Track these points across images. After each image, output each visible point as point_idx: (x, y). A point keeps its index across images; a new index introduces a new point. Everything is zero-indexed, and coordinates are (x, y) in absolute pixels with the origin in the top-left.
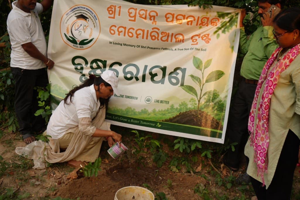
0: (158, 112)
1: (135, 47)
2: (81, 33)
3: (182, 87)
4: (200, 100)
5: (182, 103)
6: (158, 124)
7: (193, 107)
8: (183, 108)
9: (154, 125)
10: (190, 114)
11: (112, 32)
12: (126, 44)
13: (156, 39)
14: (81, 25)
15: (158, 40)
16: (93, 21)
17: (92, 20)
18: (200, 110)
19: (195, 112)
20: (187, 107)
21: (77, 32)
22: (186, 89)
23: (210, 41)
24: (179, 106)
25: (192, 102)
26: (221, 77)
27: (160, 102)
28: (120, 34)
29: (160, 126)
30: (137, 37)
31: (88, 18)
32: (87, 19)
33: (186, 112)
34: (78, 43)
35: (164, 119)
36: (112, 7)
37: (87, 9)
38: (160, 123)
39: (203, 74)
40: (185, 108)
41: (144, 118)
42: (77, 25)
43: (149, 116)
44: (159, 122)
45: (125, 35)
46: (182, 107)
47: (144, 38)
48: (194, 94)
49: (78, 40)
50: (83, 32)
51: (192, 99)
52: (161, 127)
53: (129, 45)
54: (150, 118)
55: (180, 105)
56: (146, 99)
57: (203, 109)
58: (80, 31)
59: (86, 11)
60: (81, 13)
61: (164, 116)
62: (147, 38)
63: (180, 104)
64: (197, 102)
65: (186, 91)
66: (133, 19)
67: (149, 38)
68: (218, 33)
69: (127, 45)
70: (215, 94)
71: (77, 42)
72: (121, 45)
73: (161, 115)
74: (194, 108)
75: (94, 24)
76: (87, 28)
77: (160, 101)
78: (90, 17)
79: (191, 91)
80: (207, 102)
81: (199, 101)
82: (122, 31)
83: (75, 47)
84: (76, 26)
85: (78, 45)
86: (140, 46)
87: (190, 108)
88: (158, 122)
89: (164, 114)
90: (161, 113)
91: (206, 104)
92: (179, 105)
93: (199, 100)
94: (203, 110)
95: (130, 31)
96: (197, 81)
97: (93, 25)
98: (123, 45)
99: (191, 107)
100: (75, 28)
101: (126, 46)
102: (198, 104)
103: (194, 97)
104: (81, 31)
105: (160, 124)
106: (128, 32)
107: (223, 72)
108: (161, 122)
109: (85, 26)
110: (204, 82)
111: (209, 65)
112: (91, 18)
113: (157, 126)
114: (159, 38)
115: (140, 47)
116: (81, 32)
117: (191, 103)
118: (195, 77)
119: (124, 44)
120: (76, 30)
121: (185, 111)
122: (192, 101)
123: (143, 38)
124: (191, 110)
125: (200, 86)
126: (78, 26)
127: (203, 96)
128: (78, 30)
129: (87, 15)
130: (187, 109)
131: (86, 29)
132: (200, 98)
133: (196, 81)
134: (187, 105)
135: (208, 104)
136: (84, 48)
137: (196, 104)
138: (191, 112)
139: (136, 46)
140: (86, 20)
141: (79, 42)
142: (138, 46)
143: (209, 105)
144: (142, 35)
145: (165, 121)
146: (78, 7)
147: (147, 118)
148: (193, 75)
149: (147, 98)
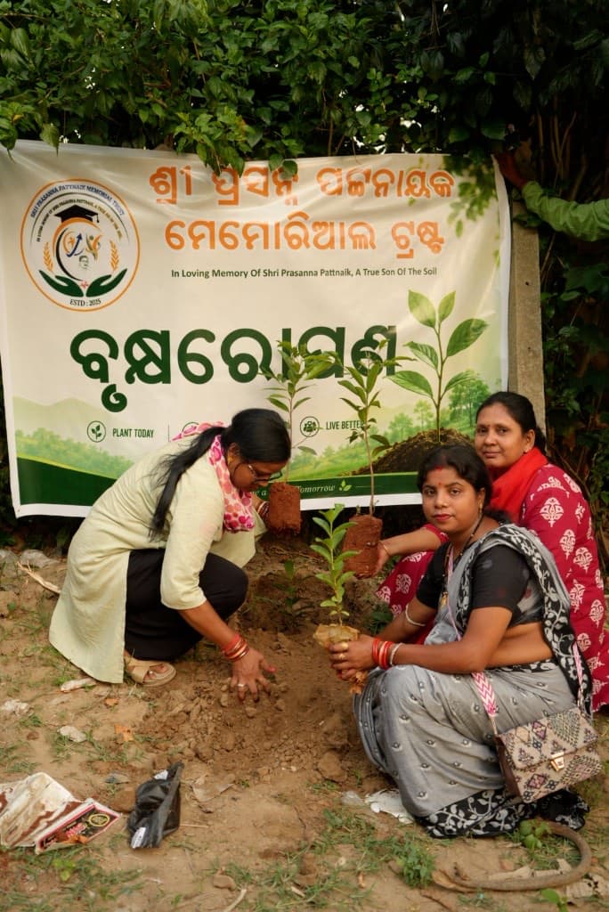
0: (338, 453)
1: (246, 275)
2: (87, 261)
3: (391, 377)
4: (439, 402)
5: (396, 418)
6: (343, 484)
7: (425, 424)
8: (402, 430)
9: (332, 489)
10: (421, 442)
11: (175, 241)
12: (219, 271)
13: (303, 245)
14: (80, 237)
15: (308, 246)
16: (112, 220)
17: (108, 216)
18: (442, 429)
19: (432, 435)
20: (410, 426)
21: (75, 259)
22: (403, 381)
23: (442, 245)
24: (390, 428)
25: (422, 410)
26: (479, 335)
27: (340, 427)
28: (200, 243)
29: (349, 487)
30: (250, 246)
31: (94, 214)
32: (94, 218)
33: (410, 440)
34: (84, 291)
35: (357, 469)
36: (163, 173)
37: (89, 188)
38: (348, 481)
39: (438, 335)
40: (404, 429)
41: (305, 478)
42: (68, 240)
43: (318, 469)
44: (346, 479)
45: (212, 246)
46: (399, 429)
47: (270, 245)
48: (422, 391)
49: (84, 283)
50: (90, 256)
51: (420, 405)
52: (351, 489)
53: (230, 273)
54: (320, 474)
55: (393, 425)
56: (303, 426)
57: (447, 423)
58: (82, 254)
59: (89, 195)
60: (71, 201)
61: (356, 460)
62: (277, 246)
63: (391, 423)
64: (434, 410)
65: (403, 387)
66: (231, 197)
67: (283, 242)
68: (457, 219)
69: (223, 274)
70: (472, 381)
71: (82, 288)
72: (206, 275)
73: (346, 458)
74: (429, 426)
75: (117, 228)
76: (99, 244)
77: (340, 424)
78: (101, 209)
79: (415, 383)
80: (455, 404)
81: (438, 407)
82: (202, 236)
83: (77, 307)
84: (66, 243)
85: (85, 298)
86: (262, 271)
87: (418, 428)
88: (342, 480)
89: (356, 456)
90: (347, 455)
91: (453, 409)
92: (389, 425)
93: (437, 402)
94: (448, 428)
95: (227, 230)
96: (427, 354)
97: (115, 231)
98: (210, 274)
99: (420, 424)
100: (66, 250)
101: (219, 278)
102: (435, 416)
103: (426, 398)
104: (85, 257)
105: (347, 484)
106: (222, 235)
107: (483, 322)
108: (351, 476)
109: (92, 238)
110: (444, 355)
111: (451, 309)
112: (104, 212)
113: (341, 489)
114: (310, 241)
115: (262, 273)
116: (85, 259)
117: (419, 415)
118: (421, 346)
119: (214, 271)
120: (69, 256)
121: (406, 439)
122: (420, 409)
123: (266, 246)
124: (421, 431)
125: (436, 366)
126: (72, 242)
127: (445, 391)
128: (76, 252)
129: (91, 204)
130: (410, 431)
131: (97, 246)
132: (440, 399)
133: (425, 357)
134: (409, 422)
135: (457, 408)
136: (103, 303)
137: (431, 416)
138: (422, 438)
139: (249, 273)
140: (91, 220)
141: (87, 287)
142: (254, 273)
143: (460, 410)
144: (261, 239)
145: (360, 474)
146: (60, 187)
147: (312, 475)
148: (415, 342)
149: (306, 421)
